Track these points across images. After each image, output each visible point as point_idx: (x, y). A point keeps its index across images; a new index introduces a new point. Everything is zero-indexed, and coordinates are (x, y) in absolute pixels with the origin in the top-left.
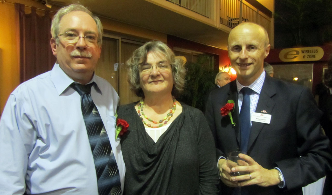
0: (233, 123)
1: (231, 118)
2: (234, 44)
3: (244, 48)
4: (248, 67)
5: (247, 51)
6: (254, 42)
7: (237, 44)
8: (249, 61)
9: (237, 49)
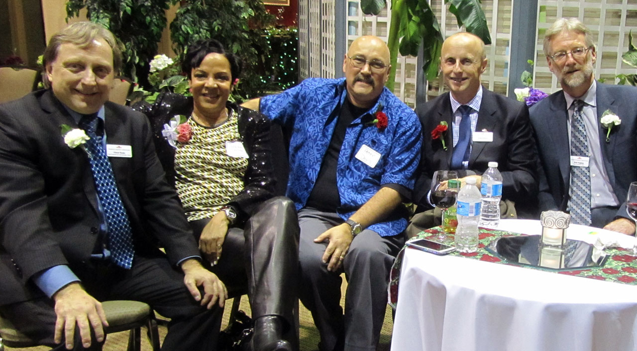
0: (445, 148)
1: (443, 142)
2: (447, 56)
3: (458, 61)
4: (463, 82)
5: (461, 65)
6: (470, 56)
7: (451, 56)
8: (464, 75)
9: (450, 61)
